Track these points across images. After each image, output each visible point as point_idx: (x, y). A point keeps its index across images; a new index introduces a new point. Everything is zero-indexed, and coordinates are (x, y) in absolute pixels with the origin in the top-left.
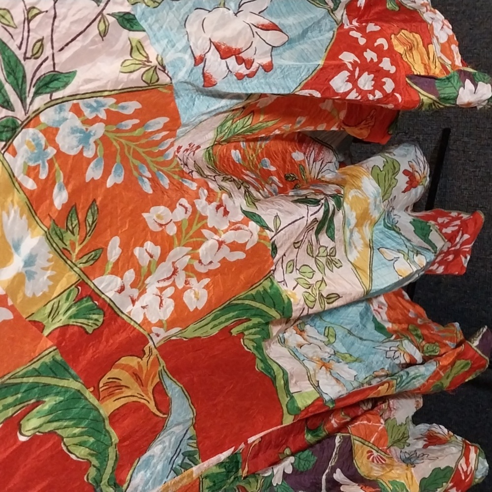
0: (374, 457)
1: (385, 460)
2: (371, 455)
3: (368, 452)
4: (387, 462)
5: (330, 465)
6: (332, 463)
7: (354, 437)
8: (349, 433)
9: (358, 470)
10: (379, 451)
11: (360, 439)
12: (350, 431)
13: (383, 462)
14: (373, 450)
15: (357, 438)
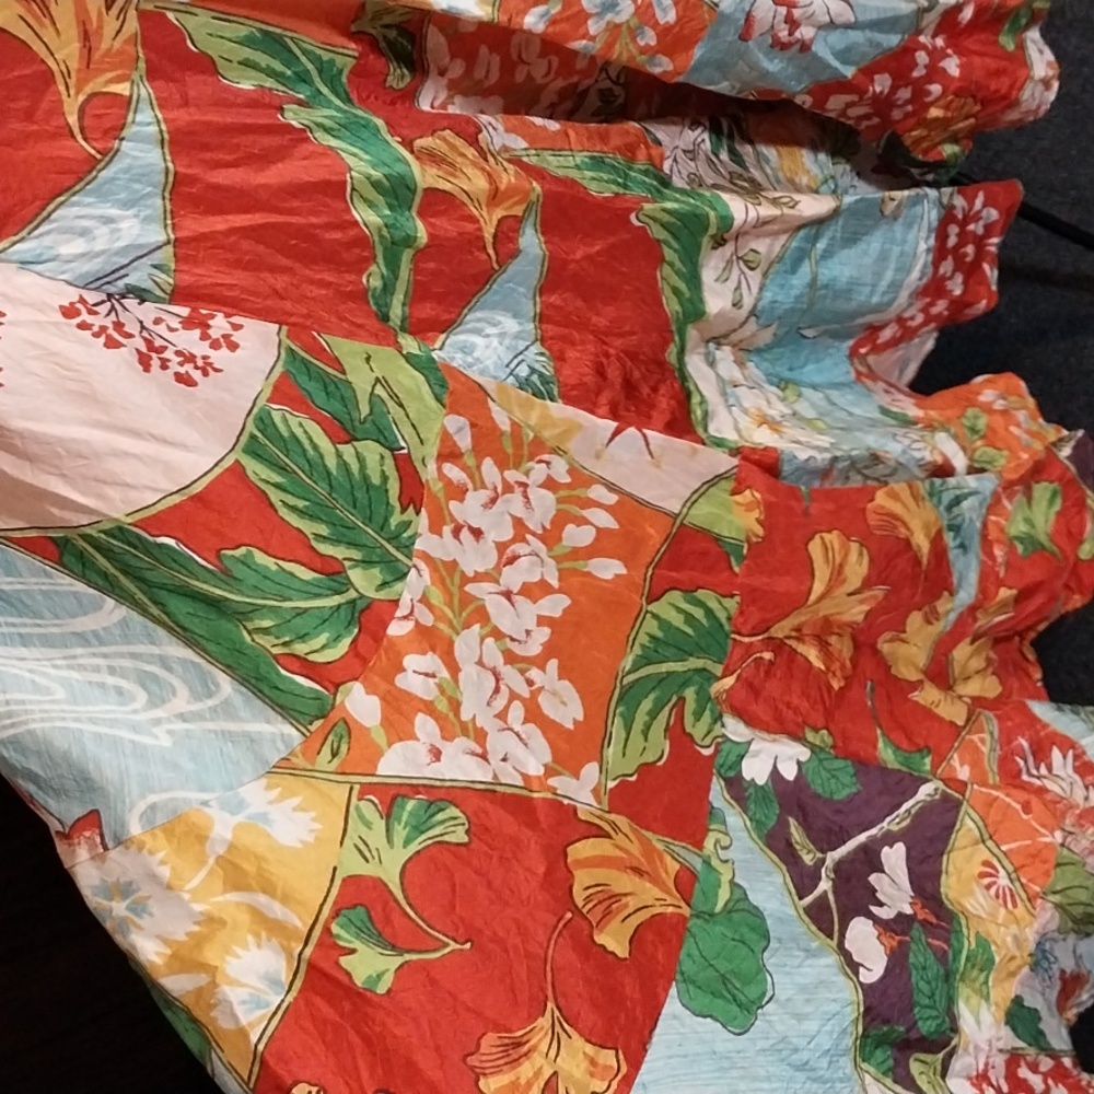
0: (995, 883)
1: (1015, 905)
2: (991, 875)
3: (987, 863)
4: (1016, 911)
5: (885, 824)
6: (891, 824)
7: (971, 811)
8: (963, 795)
9: (943, 877)
10: (1017, 884)
11: (981, 824)
12: (968, 794)
13: (1010, 905)
14: (1000, 869)
15: (976, 818)
